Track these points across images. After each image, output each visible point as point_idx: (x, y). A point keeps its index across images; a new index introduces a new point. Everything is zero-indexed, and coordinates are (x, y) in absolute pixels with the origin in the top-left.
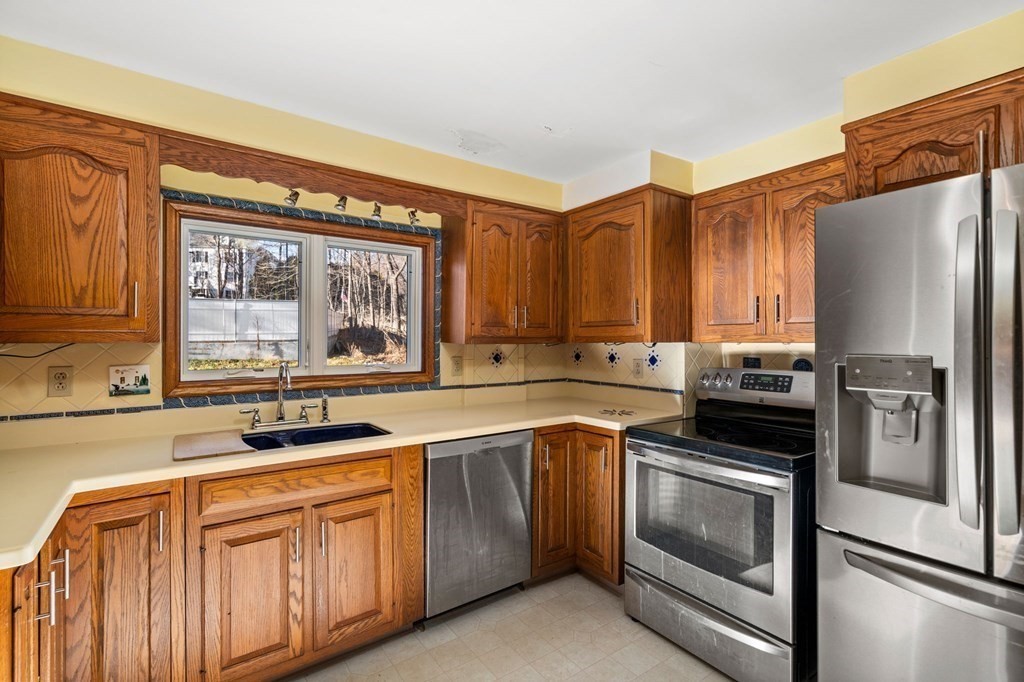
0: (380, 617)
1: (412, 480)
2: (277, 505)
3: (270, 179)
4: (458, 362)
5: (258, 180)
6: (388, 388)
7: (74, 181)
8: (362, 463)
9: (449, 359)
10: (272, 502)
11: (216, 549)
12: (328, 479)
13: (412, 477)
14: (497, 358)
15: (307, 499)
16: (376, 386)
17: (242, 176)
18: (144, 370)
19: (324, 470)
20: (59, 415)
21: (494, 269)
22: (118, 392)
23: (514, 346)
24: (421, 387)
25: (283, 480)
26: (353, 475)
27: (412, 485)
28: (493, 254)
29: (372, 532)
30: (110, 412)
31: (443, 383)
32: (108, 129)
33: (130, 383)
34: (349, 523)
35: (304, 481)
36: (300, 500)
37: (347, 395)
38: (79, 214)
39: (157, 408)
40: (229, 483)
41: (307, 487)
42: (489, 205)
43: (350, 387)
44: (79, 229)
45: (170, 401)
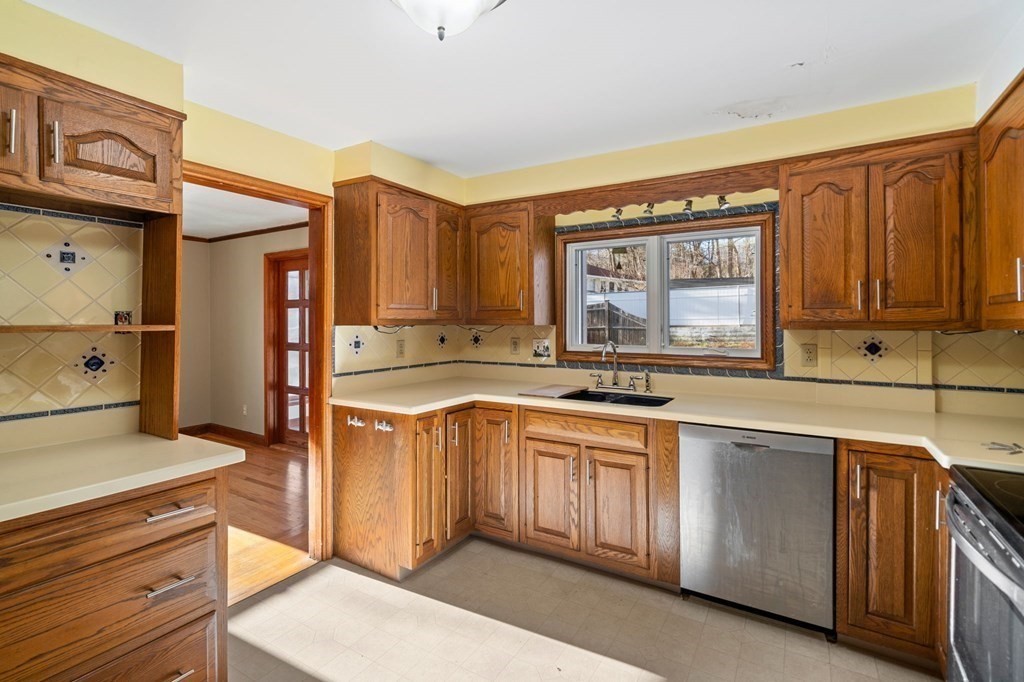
0: (635, 558)
1: (667, 453)
2: (564, 438)
3: (590, 208)
4: (811, 352)
5: (583, 210)
6: (718, 371)
7: (501, 239)
8: (620, 425)
9: (798, 347)
10: (562, 435)
11: (532, 455)
12: (594, 429)
13: (667, 449)
14: (873, 349)
15: (583, 440)
16: (705, 368)
17: (574, 211)
18: (547, 343)
19: (593, 422)
20: (514, 364)
21: (822, 238)
22: (537, 355)
23: (912, 333)
24: (757, 374)
25: (566, 421)
26: (613, 432)
27: (667, 456)
28: (819, 218)
29: (628, 484)
30: (533, 366)
31: (786, 374)
32: (514, 206)
33: (541, 350)
34: (610, 469)
35: (579, 426)
36: (578, 439)
37: (678, 373)
38: (502, 256)
39: (553, 366)
40: (538, 415)
41: (581, 431)
42: (813, 162)
43: (681, 366)
44: (502, 264)
45: (560, 364)
